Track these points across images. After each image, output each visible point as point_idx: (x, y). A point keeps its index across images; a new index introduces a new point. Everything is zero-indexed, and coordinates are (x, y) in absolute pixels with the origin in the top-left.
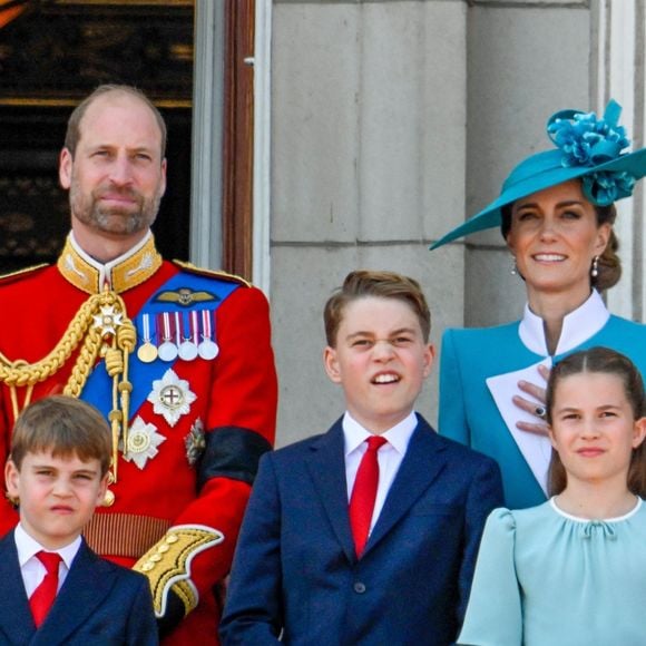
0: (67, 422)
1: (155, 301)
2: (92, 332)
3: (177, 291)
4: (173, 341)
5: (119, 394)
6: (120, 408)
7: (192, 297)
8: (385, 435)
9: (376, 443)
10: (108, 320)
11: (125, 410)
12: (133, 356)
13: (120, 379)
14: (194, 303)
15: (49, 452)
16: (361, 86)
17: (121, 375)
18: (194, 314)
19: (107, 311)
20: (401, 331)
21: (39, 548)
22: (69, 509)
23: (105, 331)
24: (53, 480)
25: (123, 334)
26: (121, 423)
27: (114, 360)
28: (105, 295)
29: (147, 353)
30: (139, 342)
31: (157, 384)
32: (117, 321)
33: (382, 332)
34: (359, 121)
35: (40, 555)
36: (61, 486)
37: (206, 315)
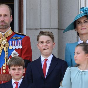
0: (16, 61)
1: (12, 39)
2: (2, 44)
3: (15, 37)
4: (15, 45)
5: (6, 54)
6: (6, 57)
7: (18, 38)
8: (47, 59)
9: (46, 60)
10: (4, 42)
11: (7, 57)
12: (8, 48)
13: (6, 52)
14: (18, 39)
15: (14, 66)
16: (41, 3)
17: (6, 51)
18: (18, 41)
19: (4, 41)
20: (48, 41)
21: (15, 81)
22: (18, 75)
23: (4, 44)
24: (15, 70)
25: (7, 45)
26: (6, 59)
27: (5, 49)
28: (3, 38)
29: (10, 48)
30: (9, 46)
31: (12, 53)
32: (5, 42)
33: (45, 41)
34: (40, 9)
35: (15, 82)
36: (17, 71)
37: (20, 41)
